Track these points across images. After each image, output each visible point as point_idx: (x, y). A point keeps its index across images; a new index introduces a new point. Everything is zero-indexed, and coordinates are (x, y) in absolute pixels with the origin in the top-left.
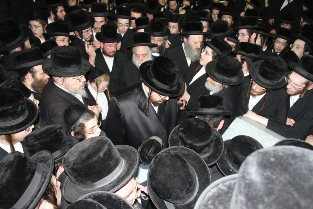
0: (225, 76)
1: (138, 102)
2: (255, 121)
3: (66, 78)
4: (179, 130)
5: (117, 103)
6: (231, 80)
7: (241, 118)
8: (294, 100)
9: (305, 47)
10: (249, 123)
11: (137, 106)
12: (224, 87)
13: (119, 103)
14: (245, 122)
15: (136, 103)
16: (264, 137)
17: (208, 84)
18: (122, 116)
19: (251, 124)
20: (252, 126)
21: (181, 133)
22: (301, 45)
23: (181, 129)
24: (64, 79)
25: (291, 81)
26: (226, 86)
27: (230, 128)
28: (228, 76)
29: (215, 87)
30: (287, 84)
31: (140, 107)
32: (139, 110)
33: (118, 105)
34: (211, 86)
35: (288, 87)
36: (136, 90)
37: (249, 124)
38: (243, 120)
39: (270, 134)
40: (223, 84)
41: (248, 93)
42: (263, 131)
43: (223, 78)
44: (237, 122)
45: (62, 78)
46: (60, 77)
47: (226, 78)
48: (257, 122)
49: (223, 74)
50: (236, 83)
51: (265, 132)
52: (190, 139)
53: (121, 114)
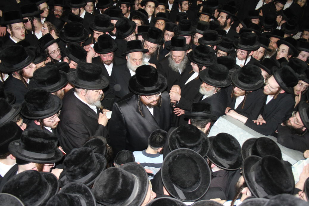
0: (218, 80)
1: (136, 107)
2: (236, 119)
3: (89, 90)
4: (176, 132)
5: (119, 108)
6: (222, 83)
7: (224, 117)
8: (269, 99)
9: (289, 51)
10: (230, 121)
11: (135, 110)
12: (218, 90)
13: (120, 108)
14: (227, 121)
15: (135, 107)
16: (242, 133)
17: (202, 89)
18: (123, 118)
19: (232, 123)
20: (233, 125)
21: (178, 135)
22: (285, 49)
23: (178, 132)
24: (87, 91)
25: (268, 83)
26: (219, 89)
27: (215, 126)
28: (220, 80)
29: (209, 91)
30: (265, 85)
31: (138, 111)
32: (137, 113)
33: (120, 109)
34: (205, 91)
35: (265, 87)
36: (134, 96)
37: (230, 123)
38: (225, 119)
39: (247, 131)
40: (216, 87)
41: (232, 94)
42: (241, 129)
43: (216, 82)
44: (220, 121)
45: (85, 90)
46: (84, 89)
47: (218, 82)
48: (237, 120)
49: (216, 79)
50: (226, 85)
51: (242, 130)
52: (183, 140)
53: (122, 117)
